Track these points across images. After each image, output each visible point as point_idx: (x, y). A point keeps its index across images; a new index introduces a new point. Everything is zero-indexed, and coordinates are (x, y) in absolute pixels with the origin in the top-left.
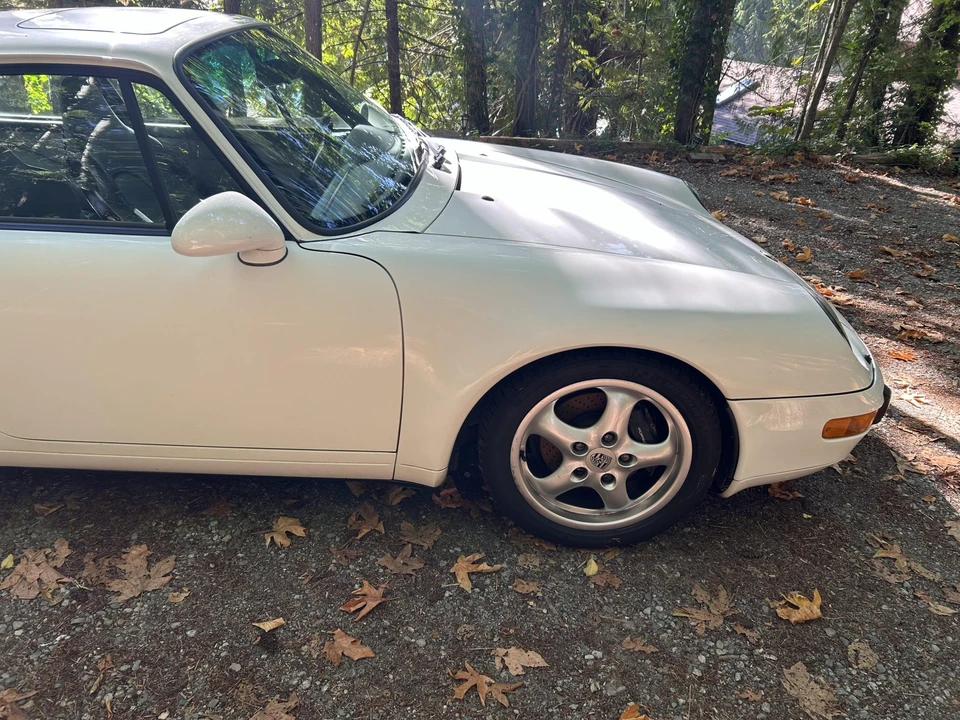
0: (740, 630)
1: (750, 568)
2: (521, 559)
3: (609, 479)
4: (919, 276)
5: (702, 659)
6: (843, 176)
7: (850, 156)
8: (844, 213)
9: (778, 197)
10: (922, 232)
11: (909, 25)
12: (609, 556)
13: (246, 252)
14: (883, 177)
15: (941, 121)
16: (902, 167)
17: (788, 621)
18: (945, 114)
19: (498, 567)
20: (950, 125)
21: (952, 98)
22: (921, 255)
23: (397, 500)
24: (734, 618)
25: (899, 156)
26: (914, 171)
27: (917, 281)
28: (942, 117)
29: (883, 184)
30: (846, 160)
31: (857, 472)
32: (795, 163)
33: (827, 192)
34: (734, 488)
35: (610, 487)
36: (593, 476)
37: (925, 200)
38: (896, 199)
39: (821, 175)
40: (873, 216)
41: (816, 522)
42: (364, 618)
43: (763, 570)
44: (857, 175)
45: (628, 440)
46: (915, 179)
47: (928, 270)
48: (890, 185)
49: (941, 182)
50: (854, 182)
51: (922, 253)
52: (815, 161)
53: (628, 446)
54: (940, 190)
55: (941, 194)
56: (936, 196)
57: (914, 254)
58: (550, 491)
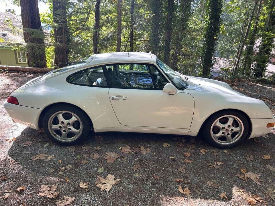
0: (257, 160)
1: (255, 152)
2: (212, 150)
3: (228, 134)
4: (272, 105)
5: (251, 164)
6: (248, 84)
7: (249, 79)
8: (251, 92)
9: (235, 88)
10: (270, 96)
11: (256, 48)
12: (228, 150)
13: (169, 93)
14: (258, 84)
15: (266, 71)
16: (262, 82)
17: (265, 159)
18: (267, 70)
19: (209, 151)
20: (269, 72)
21: (268, 66)
22: (271, 101)
23: (184, 141)
24: (255, 159)
25: (261, 79)
26: (265, 83)
27: (272, 106)
28: (266, 70)
29: (258, 86)
30: (248, 80)
31: (270, 138)
32: (236, 81)
33: (246, 87)
34: (251, 137)
35: (229, 136)
36: (225, 134)
37: (269, 89)
38: (262, 89)
39: (243, 84)
40: (258, 93)
41: (265, 146)
42: (188, 157)
43: (257, 152)
44: (251, 84)
45: (232, 127)
46: (265, 85)
47: (274, 104)
48: (260, 86)
49: (272, 86)
50: (251, 85)
51: (272, 100)
52: (241, 80)
53: (232, 128)
54: (272, 87)
55: (272, 88)
56: (271, 89)
57: (270, 101)
58: (217, 137)
